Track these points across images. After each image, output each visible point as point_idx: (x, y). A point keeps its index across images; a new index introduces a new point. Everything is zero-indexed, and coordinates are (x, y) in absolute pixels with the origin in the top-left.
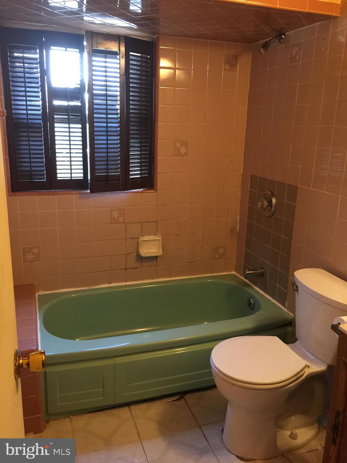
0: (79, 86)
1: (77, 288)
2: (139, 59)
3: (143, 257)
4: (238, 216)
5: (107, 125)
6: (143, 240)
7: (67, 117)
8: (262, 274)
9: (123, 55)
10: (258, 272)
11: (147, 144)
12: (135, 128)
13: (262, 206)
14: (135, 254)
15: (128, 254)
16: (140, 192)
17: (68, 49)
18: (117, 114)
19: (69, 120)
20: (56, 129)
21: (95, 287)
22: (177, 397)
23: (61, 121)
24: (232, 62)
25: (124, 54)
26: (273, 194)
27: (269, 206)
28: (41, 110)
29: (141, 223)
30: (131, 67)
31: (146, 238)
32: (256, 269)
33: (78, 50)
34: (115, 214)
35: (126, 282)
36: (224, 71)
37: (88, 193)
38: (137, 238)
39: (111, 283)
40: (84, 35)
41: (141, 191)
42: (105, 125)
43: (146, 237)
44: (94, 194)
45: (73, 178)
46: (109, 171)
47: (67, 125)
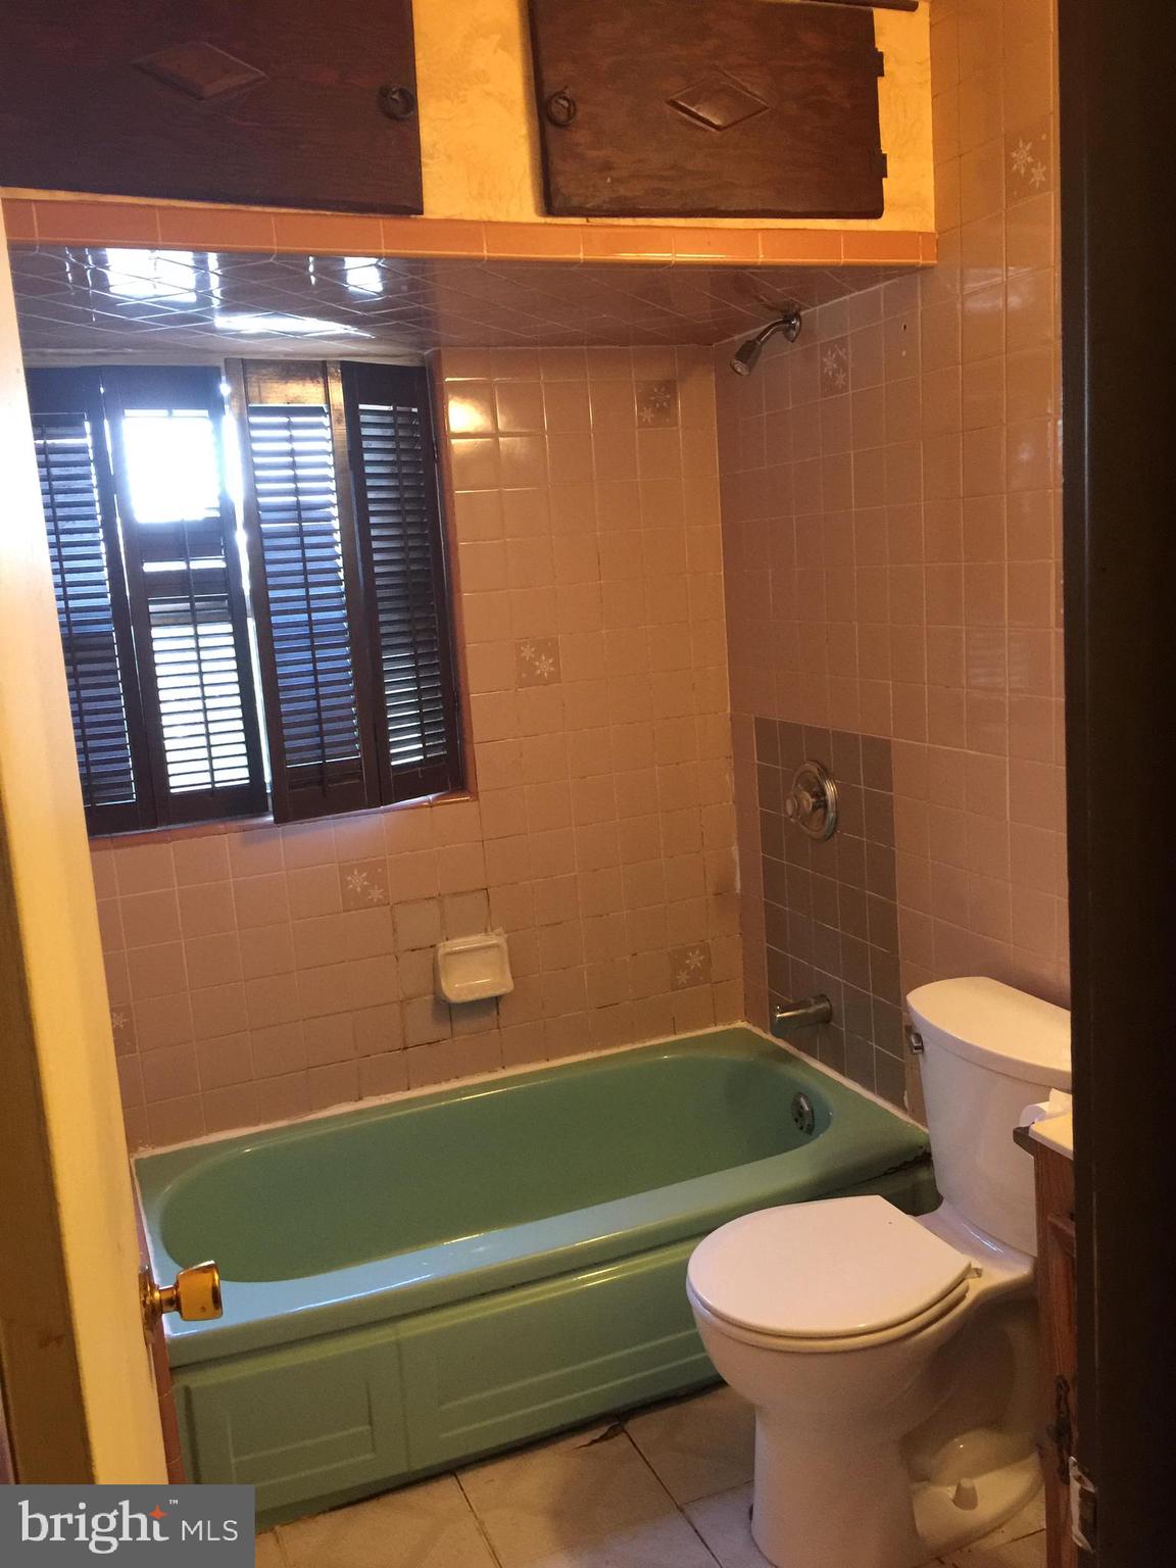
0: (217, 514)
1: (257, 1124)
2: (388, 420)
3: (457, 1005)
4: (733, 848)
5: (310, 617)
6: (448, 950)
7: (186, 606)
8: (826, 1018)
9: (341, 415)
10: (811, 1010)
11: (434, 659)
12: (395, 617)
13: (798, 809)
14: (427, 998)
15: (405, 1002)
16: (427, 806)
17: (176, 412)
18: (338, 583)
19: (194, 615)
20: (156, 646)
21: (312, 1117)
22: (605, 1429)
23: (171, 621)
24: (661, 398)
25: (343, 411)
26: (825, 769)
27: (820, 807)
28: (109, 595)
29: (439, 899)
30: (365, 444)
31: (459, 944)
32: (806, 1005)
33: (205, 413)
34: (357, 881)
35: (409, 1089)
36: (639, 427)
37: (266, 826)
38: (431, 947)
39: (360, 1099)
40: (218, 368)
41: (429, 801)
42: (304, 617)
43: (455, 941)
44: (289, 827)
45: (217, 785)
46: (328, 751)
47: (189, 630)
